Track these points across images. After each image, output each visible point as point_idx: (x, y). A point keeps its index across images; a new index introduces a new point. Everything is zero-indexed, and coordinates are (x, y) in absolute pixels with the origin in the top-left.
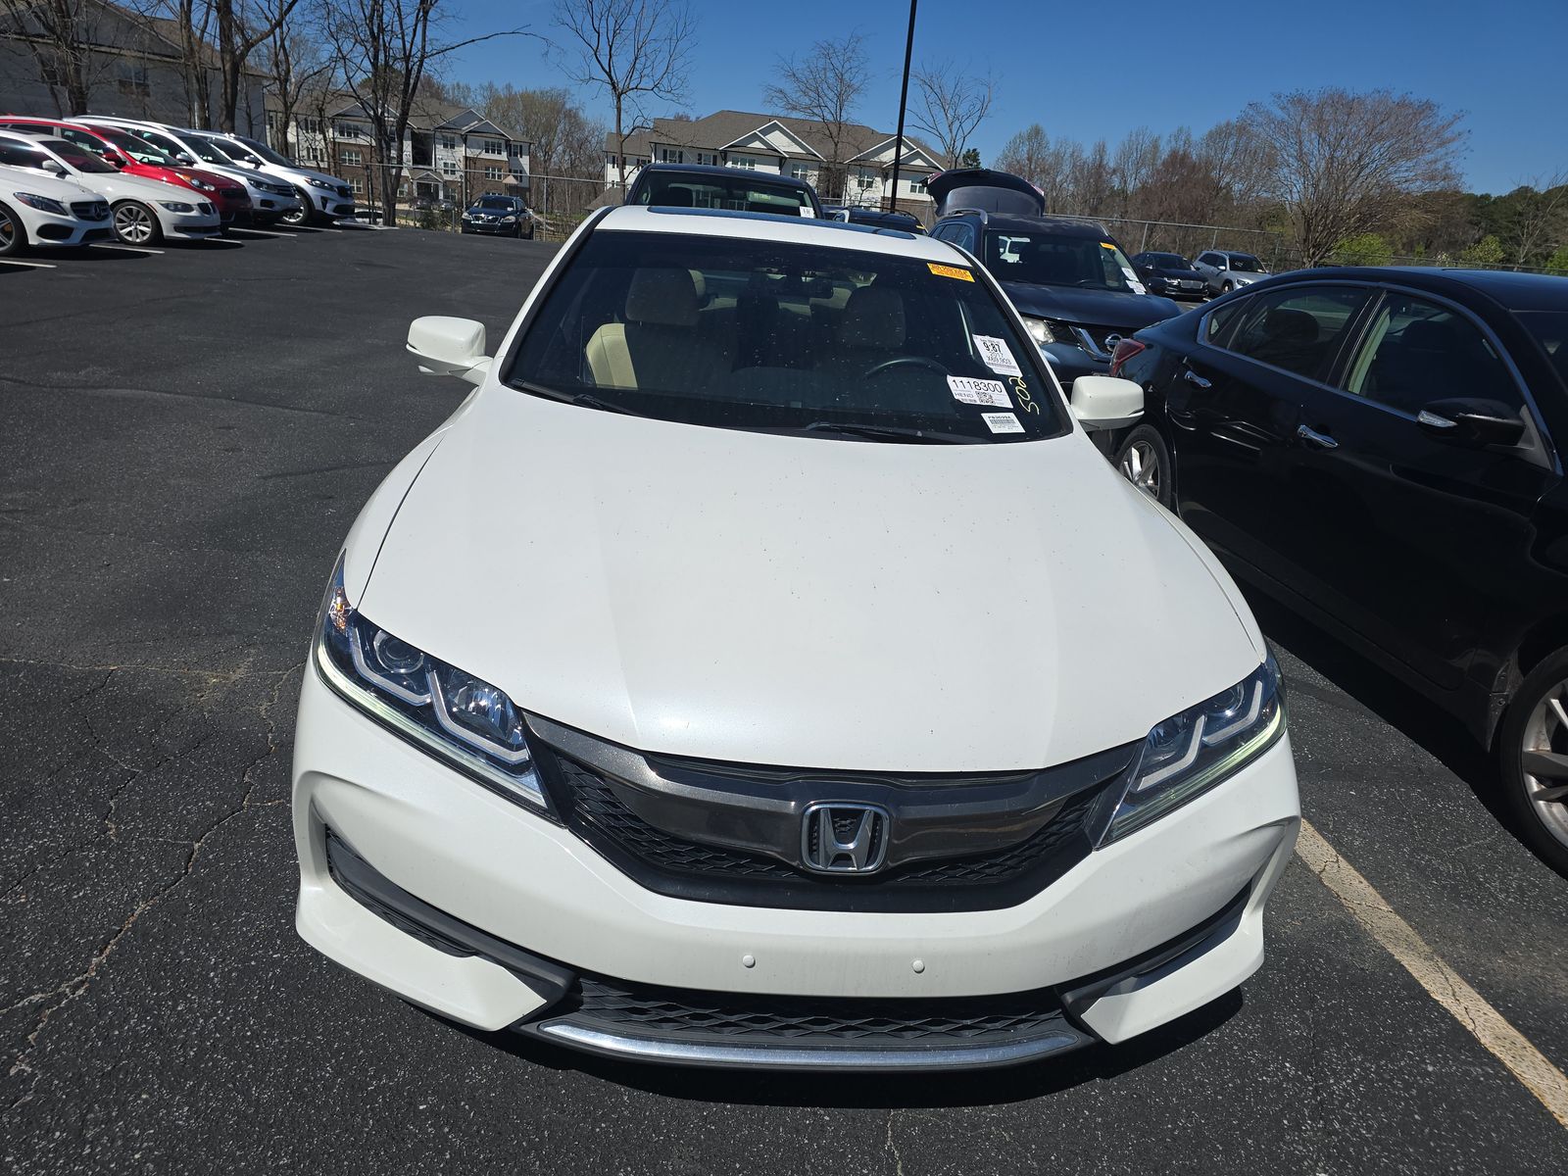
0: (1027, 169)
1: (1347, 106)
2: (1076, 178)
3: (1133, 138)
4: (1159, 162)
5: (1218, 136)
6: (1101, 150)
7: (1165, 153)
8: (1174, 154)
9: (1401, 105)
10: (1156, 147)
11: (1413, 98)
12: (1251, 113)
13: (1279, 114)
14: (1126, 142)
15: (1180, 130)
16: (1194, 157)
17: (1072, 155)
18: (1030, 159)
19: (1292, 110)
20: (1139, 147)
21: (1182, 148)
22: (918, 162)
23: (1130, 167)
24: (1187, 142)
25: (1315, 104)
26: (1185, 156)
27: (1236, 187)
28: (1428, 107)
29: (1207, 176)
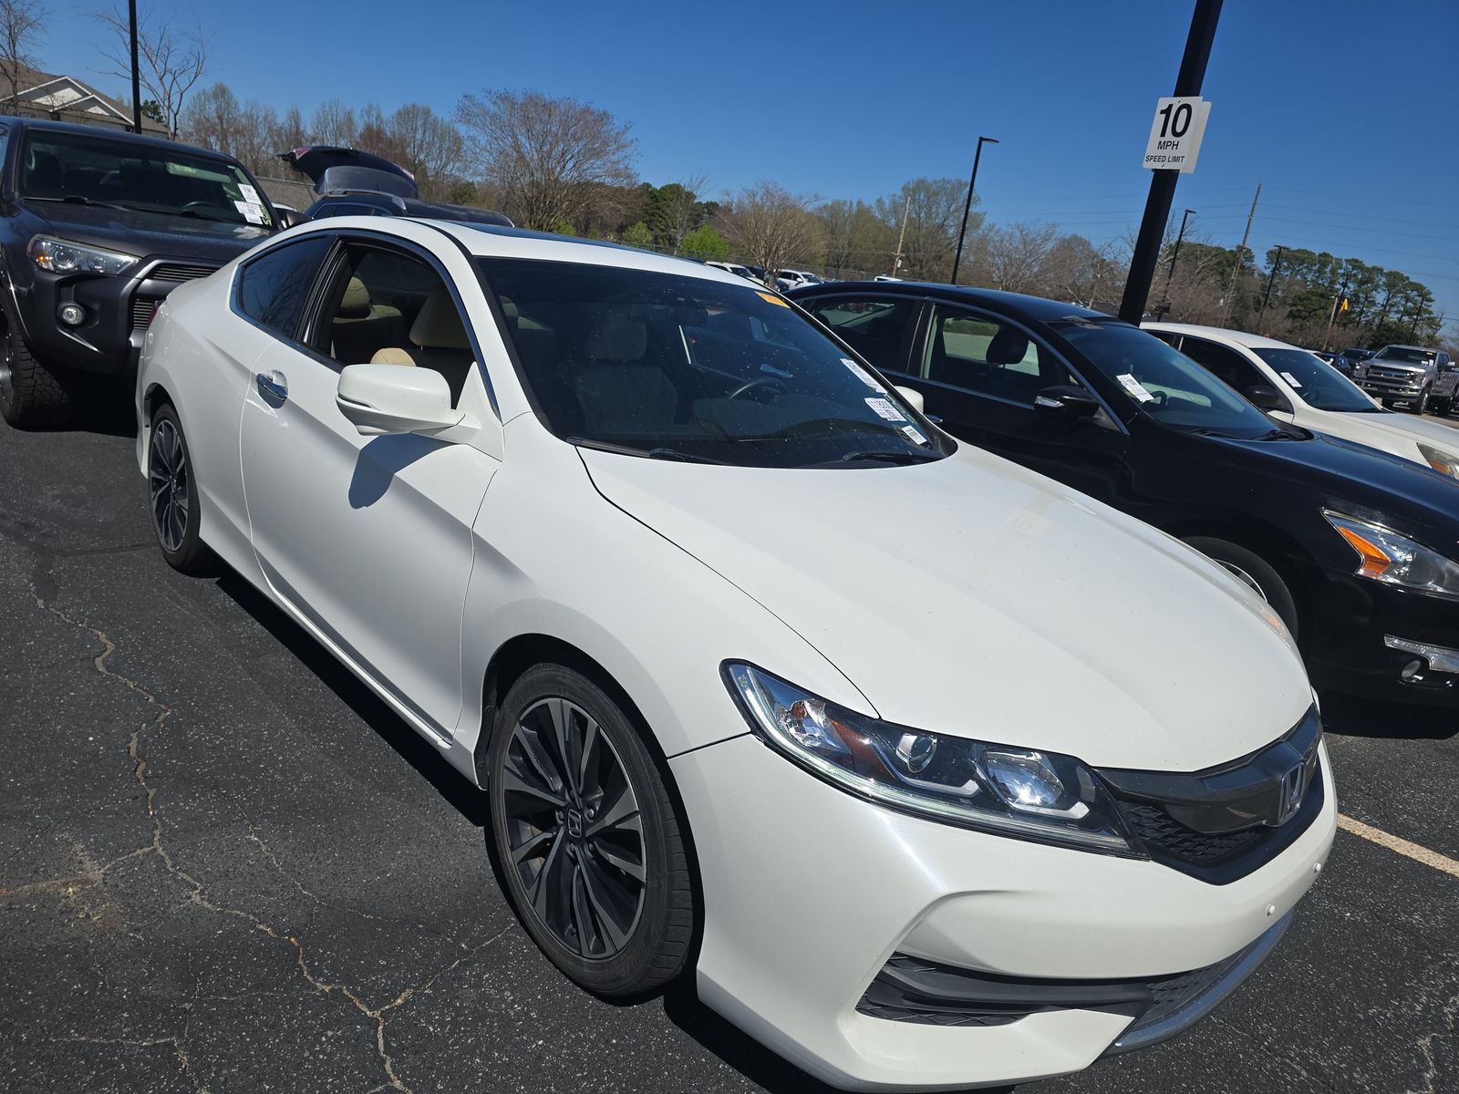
0: (219, 128)
1: (548, 108)
2: (275, 143)
3: (327, 109)
4: (357, 135)
5: (407, 115)
6: (296, 117)
7: (360, 127)
8: (369, 129)
9: (586, 111)
10: (350, 120)
11: (593, 107)
12: (467, 103)
13: (493, 109)
14: (321, 112)
15: (370, 106)
16: (389, 133)
17: (266, 117)
18: (220, 118)
19: (501, 104)
20: (334, 118)
21: (375, 124)
22: (96, 110)
23: (329, 137)
24: (378, 117)
25: (519, 103)
26: (380, 132)
27: (431, 165)
28: (604, 117)
29: (403, 152)
